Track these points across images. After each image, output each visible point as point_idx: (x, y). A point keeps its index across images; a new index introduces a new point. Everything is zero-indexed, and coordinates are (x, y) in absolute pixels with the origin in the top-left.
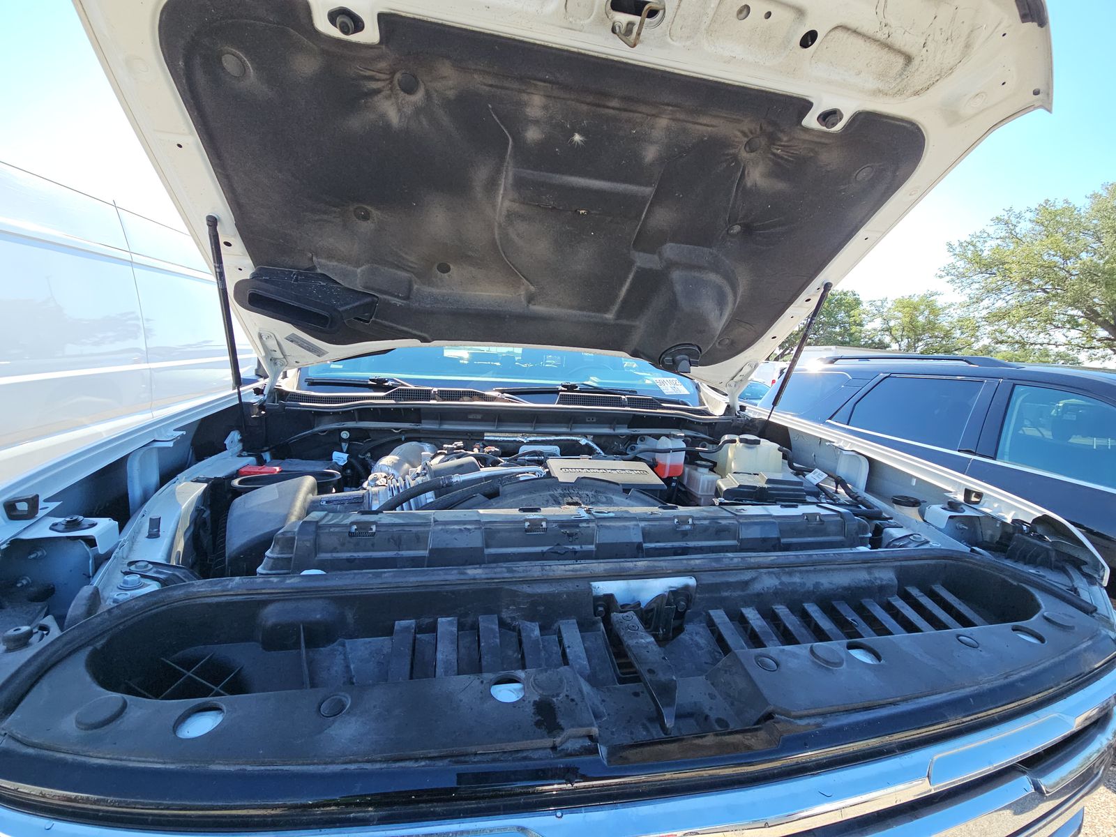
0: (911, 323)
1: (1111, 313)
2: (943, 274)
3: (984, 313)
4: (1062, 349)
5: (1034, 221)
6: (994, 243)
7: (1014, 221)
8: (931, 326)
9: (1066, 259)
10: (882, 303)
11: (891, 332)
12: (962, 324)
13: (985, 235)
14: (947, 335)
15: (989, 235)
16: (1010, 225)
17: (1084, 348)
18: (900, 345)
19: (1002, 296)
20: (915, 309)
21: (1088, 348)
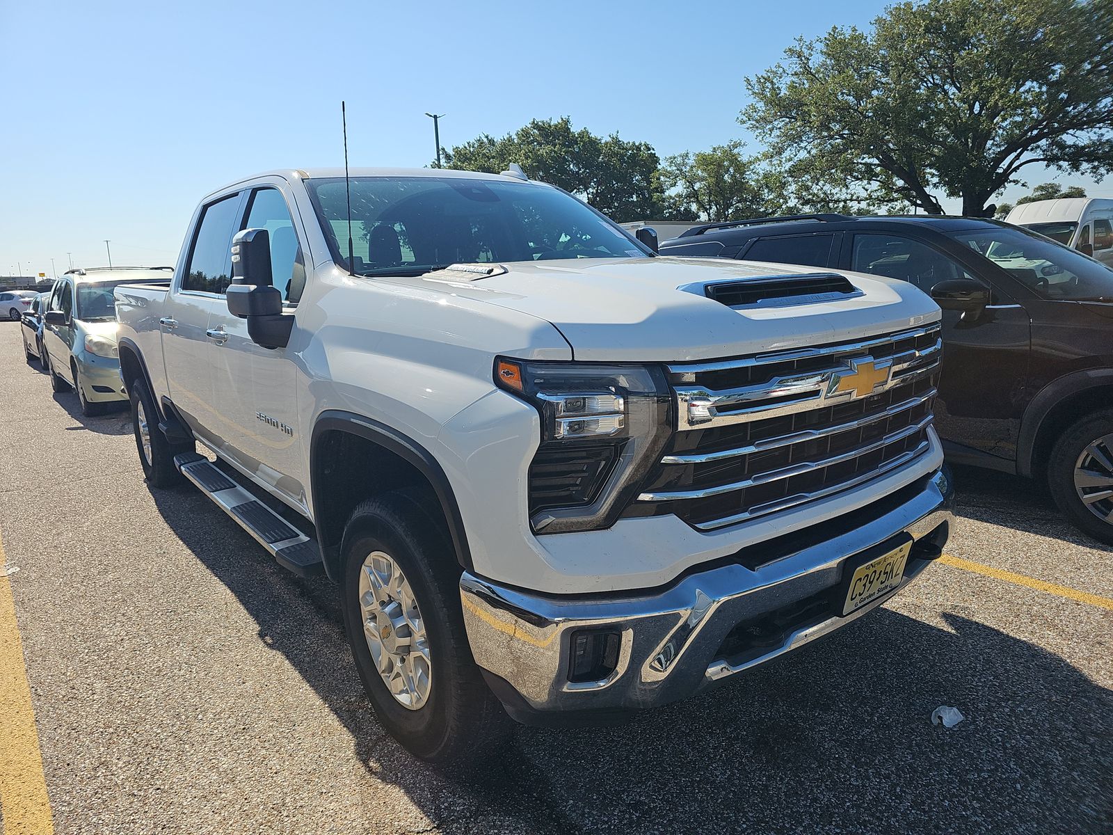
0: (717, 184)
1: (905, 159)
2: (745, 119)
3: (787, 166)
4: (863, 205)
5: (825, 53)
6: (788, 80)
7: (806, 52)
8: (739, 186)
9: (859, 99)
10: (683, 160)
11: (697, 198)
12: (769, 181)
13: (781, 70)
14: (756, 197)
15: (784, 71)
16: (803, 58)
17: (884, 201)
18: (709, 214)
19: (802, 145)
20: (720, 165)
21: (887, 201)
